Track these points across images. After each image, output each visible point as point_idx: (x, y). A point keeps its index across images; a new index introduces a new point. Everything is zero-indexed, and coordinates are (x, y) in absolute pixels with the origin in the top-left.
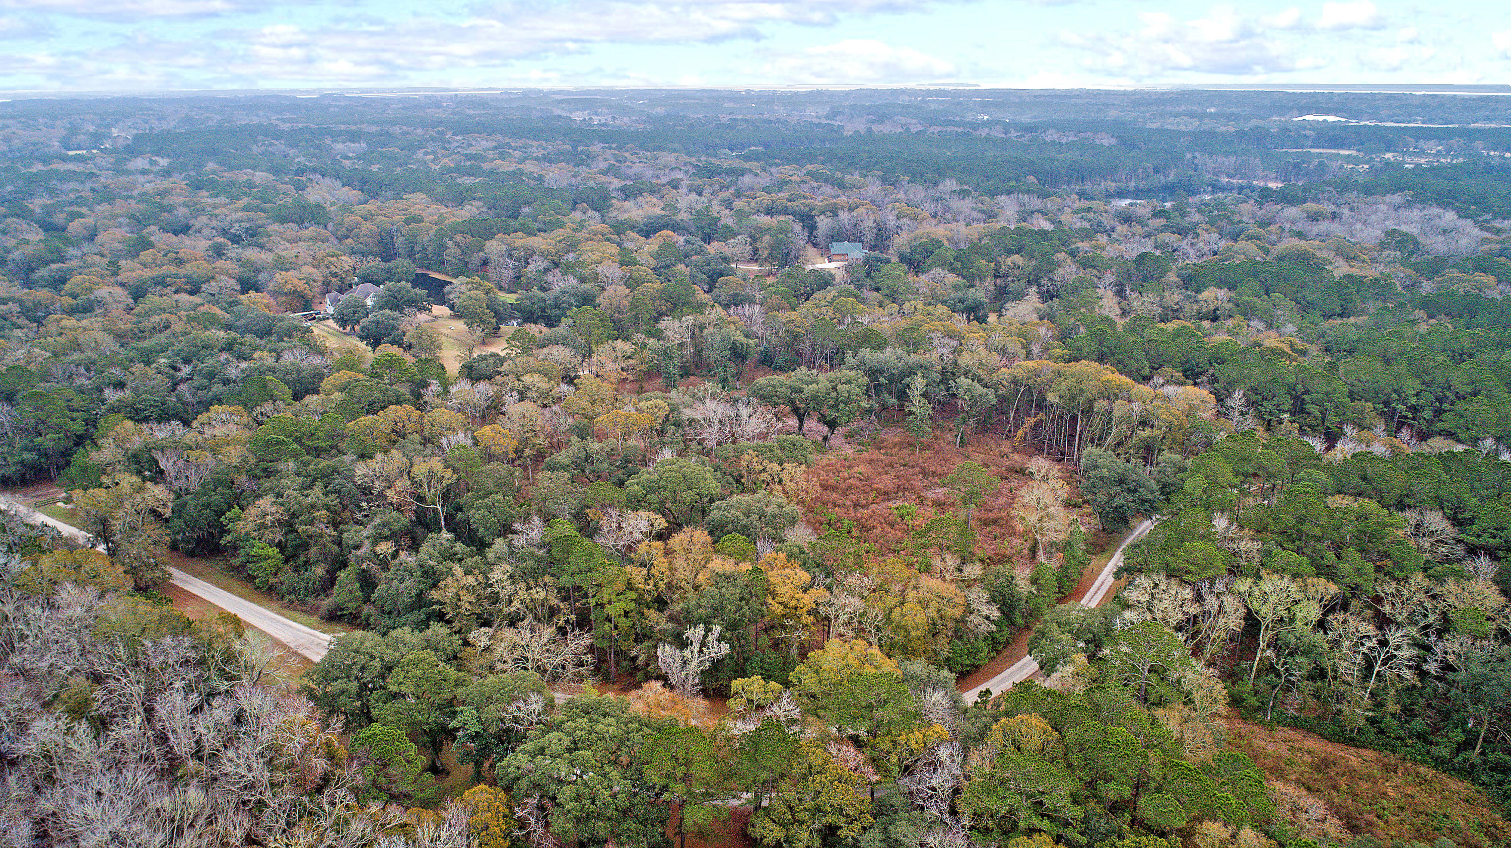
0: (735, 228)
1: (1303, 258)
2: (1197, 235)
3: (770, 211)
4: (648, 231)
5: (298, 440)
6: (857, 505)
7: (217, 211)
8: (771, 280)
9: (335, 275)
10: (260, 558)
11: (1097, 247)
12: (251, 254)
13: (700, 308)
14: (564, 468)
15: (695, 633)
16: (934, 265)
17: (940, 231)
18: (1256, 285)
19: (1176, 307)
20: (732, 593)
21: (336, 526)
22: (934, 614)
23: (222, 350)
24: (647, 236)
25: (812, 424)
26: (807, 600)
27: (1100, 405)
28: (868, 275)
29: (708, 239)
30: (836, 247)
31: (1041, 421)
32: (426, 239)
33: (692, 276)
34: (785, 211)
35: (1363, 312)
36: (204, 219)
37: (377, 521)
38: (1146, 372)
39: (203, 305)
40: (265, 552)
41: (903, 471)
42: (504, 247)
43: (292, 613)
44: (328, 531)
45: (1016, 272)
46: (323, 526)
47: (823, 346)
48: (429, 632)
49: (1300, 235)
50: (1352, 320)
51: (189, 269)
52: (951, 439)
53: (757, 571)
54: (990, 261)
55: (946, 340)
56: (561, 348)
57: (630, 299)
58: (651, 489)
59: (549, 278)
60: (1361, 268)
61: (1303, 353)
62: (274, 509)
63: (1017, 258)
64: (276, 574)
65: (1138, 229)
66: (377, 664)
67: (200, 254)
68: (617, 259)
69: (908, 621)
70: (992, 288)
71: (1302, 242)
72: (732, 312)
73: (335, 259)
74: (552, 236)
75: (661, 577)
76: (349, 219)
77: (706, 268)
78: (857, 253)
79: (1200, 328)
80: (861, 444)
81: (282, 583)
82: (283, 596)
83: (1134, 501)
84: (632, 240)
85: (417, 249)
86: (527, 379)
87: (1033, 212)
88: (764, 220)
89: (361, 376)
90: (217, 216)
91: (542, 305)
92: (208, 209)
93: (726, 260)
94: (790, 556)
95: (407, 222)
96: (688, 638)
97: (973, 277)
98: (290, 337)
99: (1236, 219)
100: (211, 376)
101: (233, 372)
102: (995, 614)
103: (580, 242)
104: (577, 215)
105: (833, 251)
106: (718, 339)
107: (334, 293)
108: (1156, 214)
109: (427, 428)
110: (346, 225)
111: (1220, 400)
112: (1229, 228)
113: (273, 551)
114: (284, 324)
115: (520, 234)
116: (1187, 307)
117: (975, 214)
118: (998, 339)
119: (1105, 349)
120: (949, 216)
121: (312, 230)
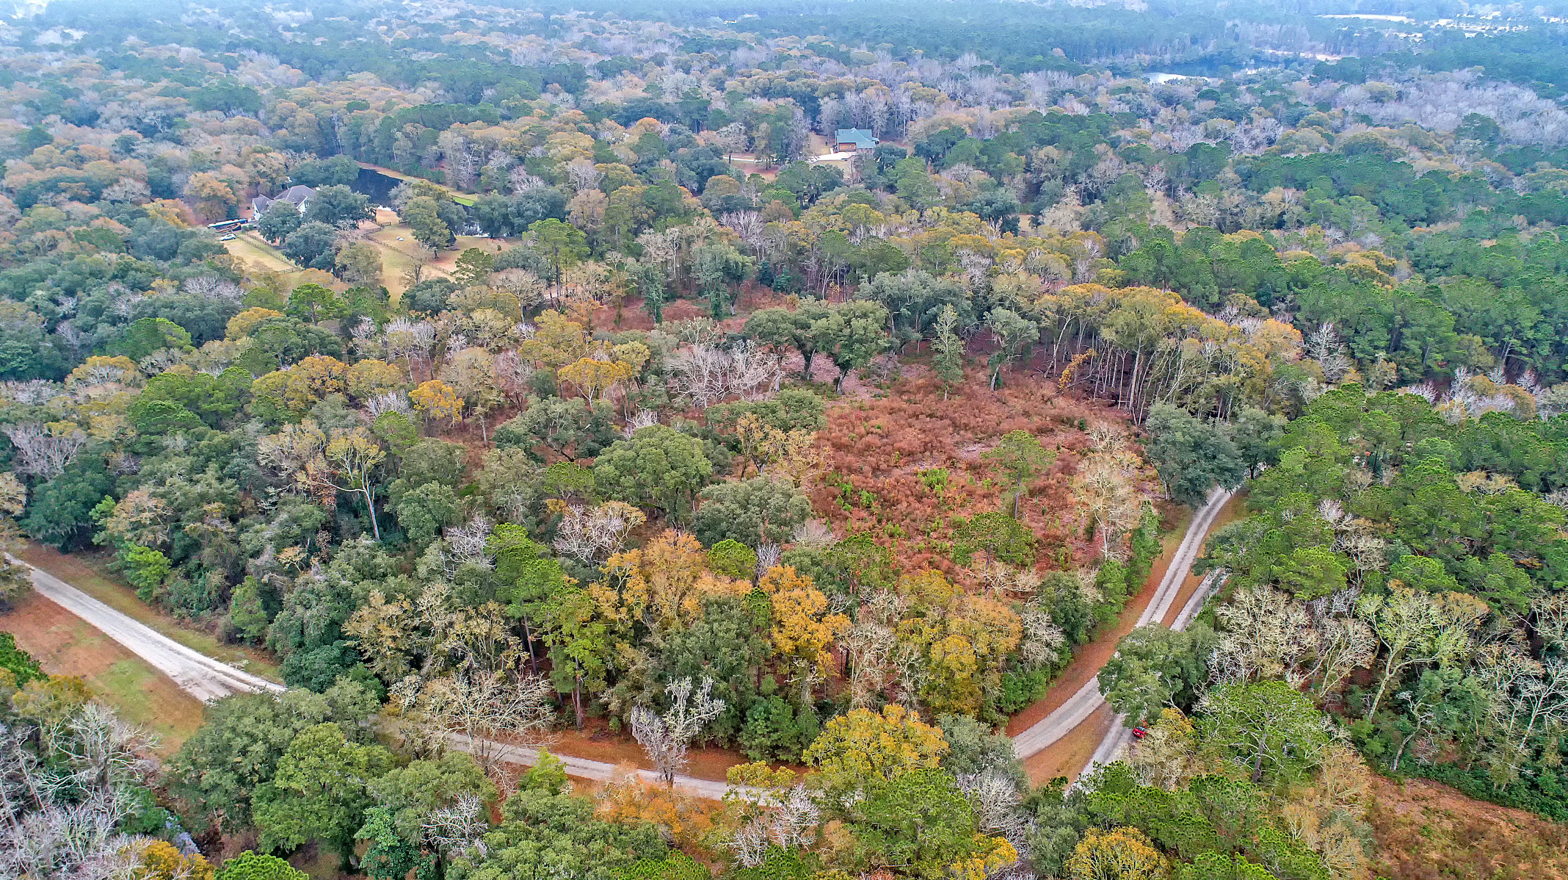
0: (727, 112)
1: (1374, 147)
2: (1251, 120)
3: (766, 92)
4: (628, 118)
5: (191, 404)
6: (876, 469)
7: (130, 96)
8: (769, 178)
9: (262, 174)
10: (139, 565)
11: (1140, 136)
12: (166, 150)
13: (686, 215)
14: (517, 440)
15: (681, 687)
16: (956, 160)
17: (961, 117)
18: (1328, 184)
19: (1236, 210)
20: (727, 629)
21: (234, 520)
22: (985, 650)
23: (115, 277)
24: (626, 125)
25: (820, 361)
26: (823, 634)
27: (1166, 344)
28: (881, 169)
29: (697, 126)
30: (843, 135)
31: (1090, 357)
32: (372, 129)
33: (679, 173)
34: (784, 93)
35: (1450, 217)
36: (114, 106)
37: (284, 516)
38: (1215, 299)
39: (97, 217)
40: (143, 558)
41: (929, 423)
42: (461, 139)
43: (183, 632)
44: (224, 528)
45: (1051, 167)
46: (216, 522)
47: (831, 263)
48: (333, 692)
49: (1366, 119)
50: (1440, 227)
51: (91, 169)
52: (984, 378)
53: (759, 594)
54: (1020, 153)
55: (977, 259)
56: (521, 272)
57: (605, 205)
58: (626, 469)
59: (514, 177)
60: (1441, 161)
61: (1391, 270)
62: (151, 504)
63: (1050, 150)
64: (162, 582)
65: (1182, 111)
66: (259, 748)
67: (104, 150)
68: (591, 153)
69: (951, 661)
70: (1022, 186)
71: (1370, 129)
72: (724, 221)
73: (262, 156)
74: (516, 125)
75: (635, 601)
76: (283, 106)
77: (695, 164)
78: (866, 142)
79: (1270, 240)
80: (879, 386)
81: (170, 594)
82: (172, 610)
83: (1212, 470)
84: (610, 129)
85: (363, 140)
86: (478, 316)
87: (1063, 93)
88: (760, 103)
89: (275, 314)
90: (129, 101)
91: (503, 210)
92: (120, 93)
93: (717, 152)
94: (801, 570)
95: (350, 108)
96: (670, 692)
97: (1001, 172)
98: (200, 258)
99: (1293, 100)
100: (97, 312)
101: (122, 309)
102: (1058, 639)
103: (549, 133)
104: (547, 99)
105: (840, 139)
106: (708, 257)
107: (262, 198)
108: (1204, 96)
109: (352, 383)
110: (278, 112)
111: (1305, 336)
112: (1283, 111)
113: (157, 556)
114: (193, 242)
115: (479, 123)
116: (1249, 210)
117: (1000, 96)
118: (1039, 257)
119: (1164, 269)
120: (970, 98)
121: (236, 120)
